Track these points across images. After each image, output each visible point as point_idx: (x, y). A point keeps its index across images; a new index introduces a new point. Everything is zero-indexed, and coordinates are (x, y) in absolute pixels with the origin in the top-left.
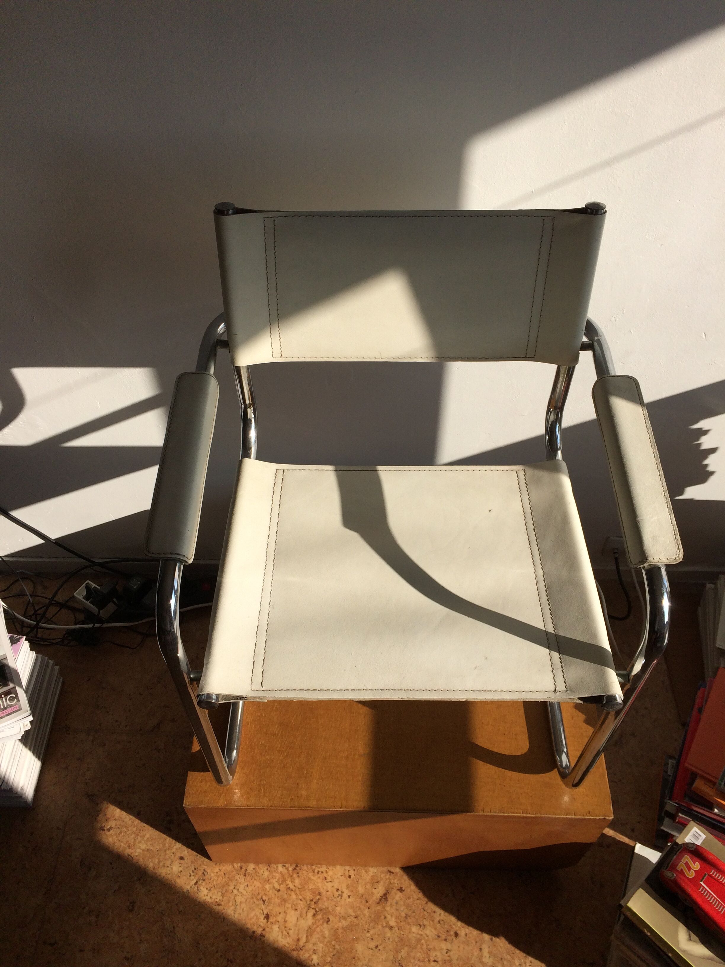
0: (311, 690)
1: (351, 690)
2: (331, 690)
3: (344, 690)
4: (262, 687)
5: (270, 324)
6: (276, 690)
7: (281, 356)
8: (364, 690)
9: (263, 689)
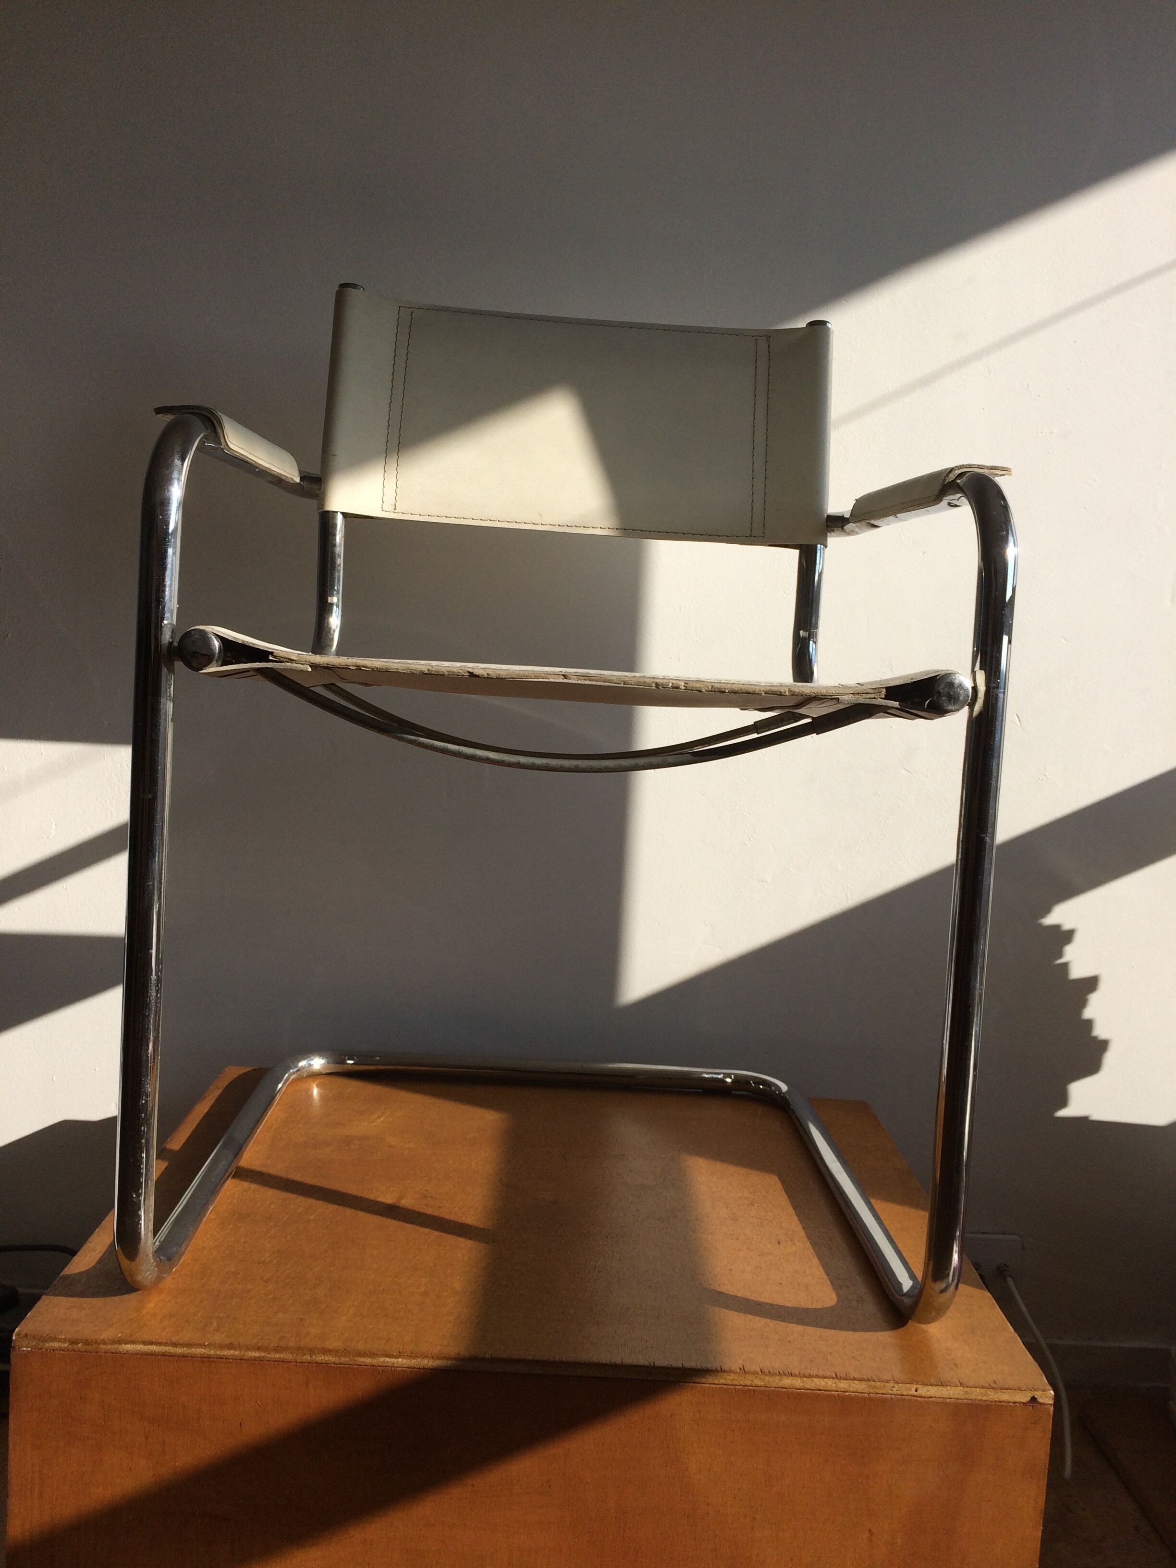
5: (386, 456)
7: (395, 509)
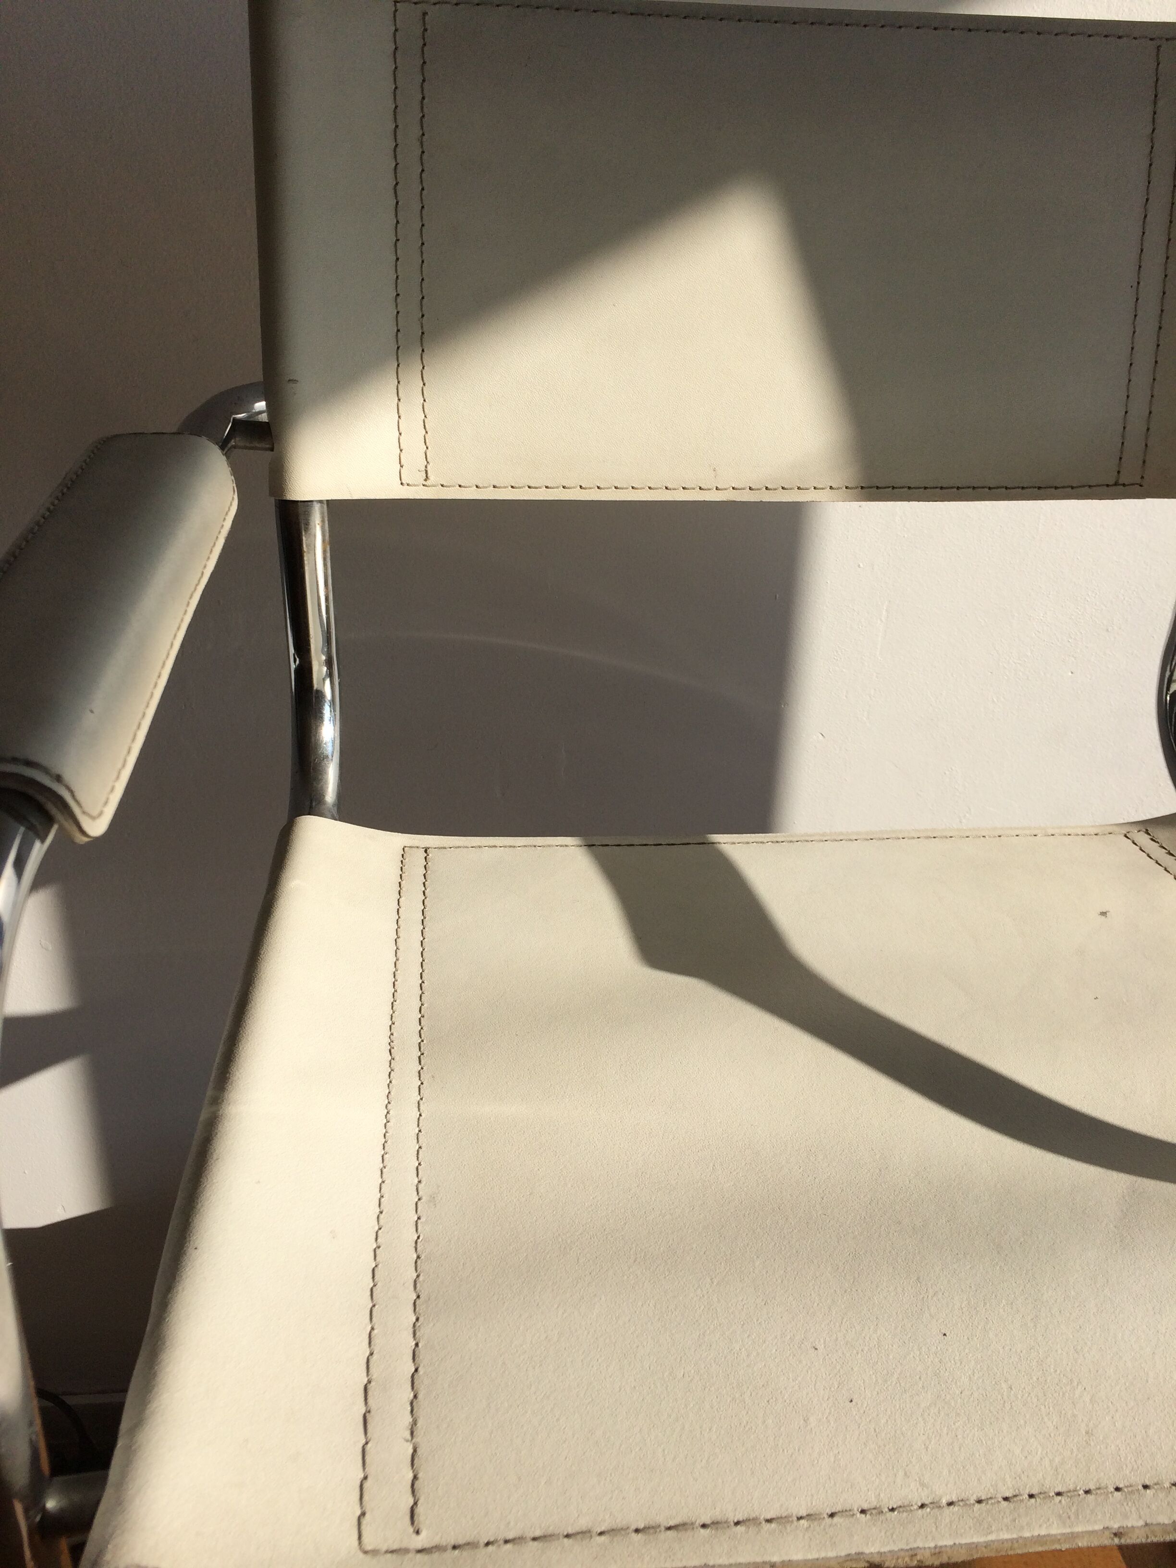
0: (669, 1528)
1: (863, 1512)
2: (769, 1521)
3: (832, 1515)
4: (418, 1532)
6: (488, 1544)
7: (426, 479)
8: (922, 1506)
9: (421, 1541)
